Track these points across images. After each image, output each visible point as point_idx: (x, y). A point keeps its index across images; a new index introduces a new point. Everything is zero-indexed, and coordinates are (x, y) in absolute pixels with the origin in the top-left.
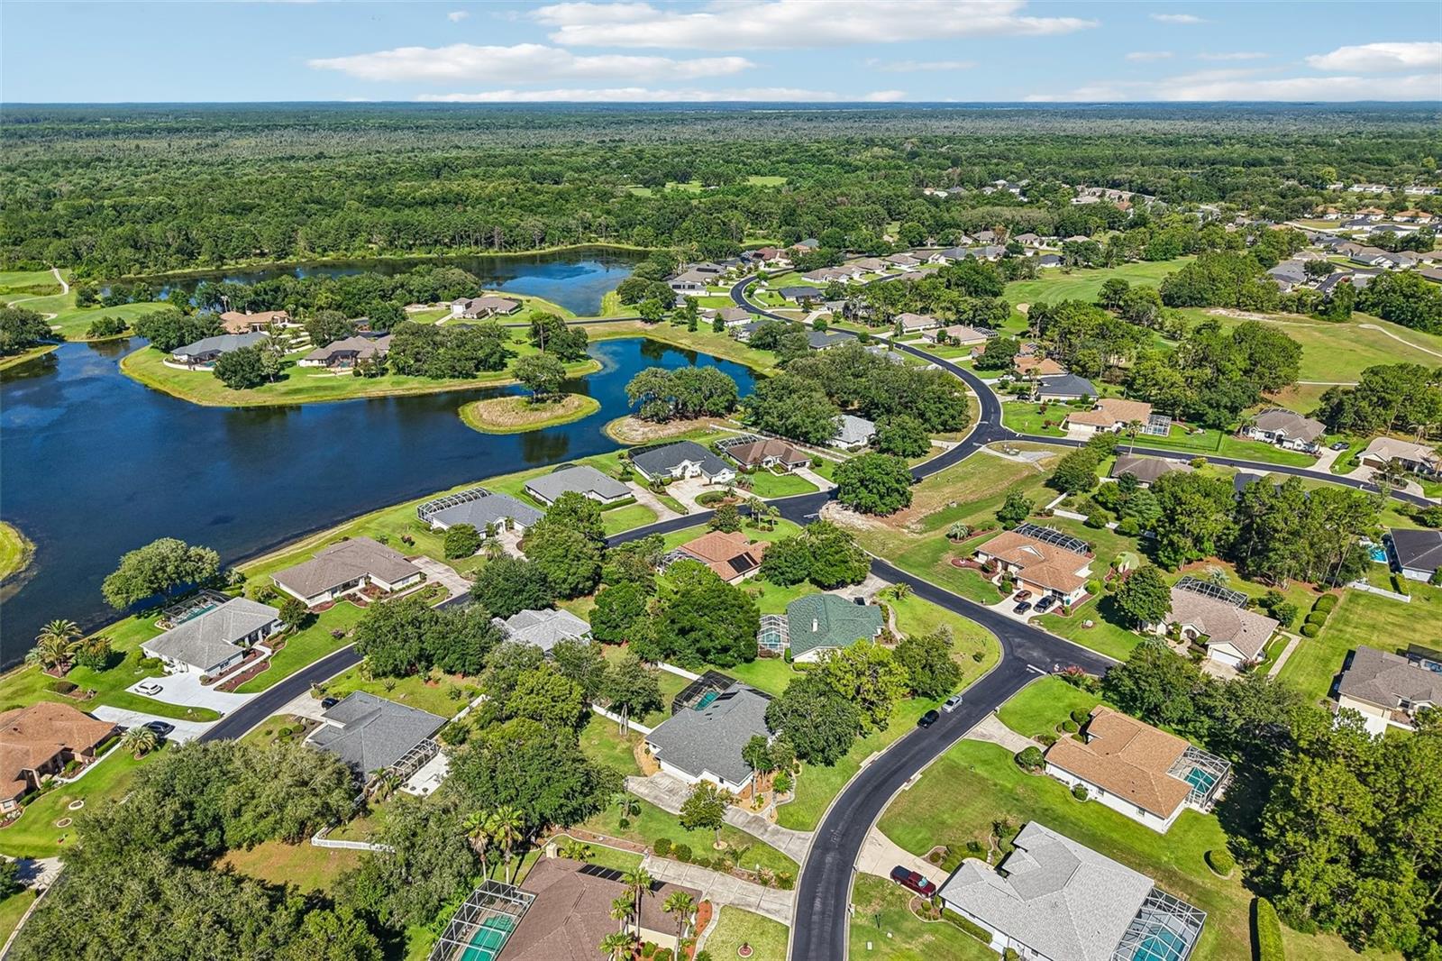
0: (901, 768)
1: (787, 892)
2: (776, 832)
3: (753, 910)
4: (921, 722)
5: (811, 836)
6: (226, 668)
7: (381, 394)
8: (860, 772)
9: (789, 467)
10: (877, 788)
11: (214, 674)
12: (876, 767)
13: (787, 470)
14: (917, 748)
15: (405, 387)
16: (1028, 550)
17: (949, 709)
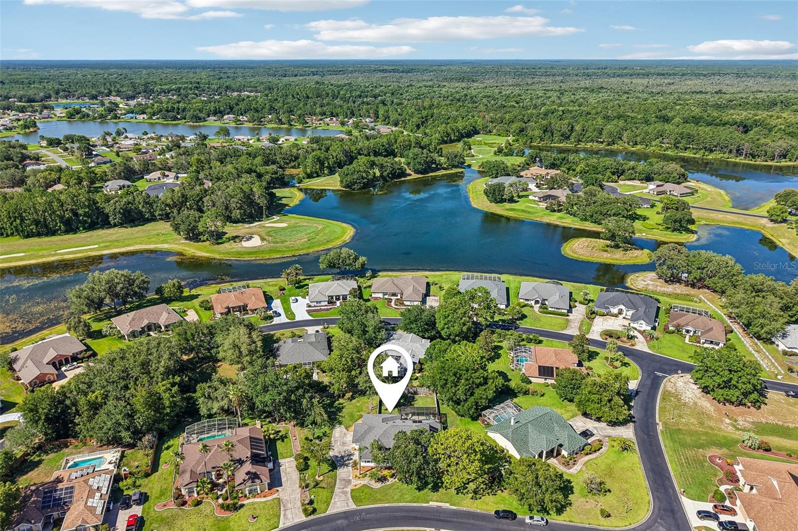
0: (448, 521)
1: (303, 516)
2: (345, 493)
3: (282, 509)
4: (497, 512)
5: (353, 506)
6: (318, 305)
7: (548, 221)
8: (424, 505)
9: (702, 341)
10: (416, 518)
11: (313, 304)
12: (438, 510)
13: (699, 342)
14: (472, 521)
15: (563, 221)
16: (775, 483)
17: (528, 521)
